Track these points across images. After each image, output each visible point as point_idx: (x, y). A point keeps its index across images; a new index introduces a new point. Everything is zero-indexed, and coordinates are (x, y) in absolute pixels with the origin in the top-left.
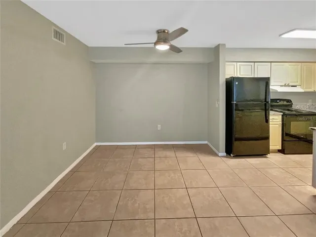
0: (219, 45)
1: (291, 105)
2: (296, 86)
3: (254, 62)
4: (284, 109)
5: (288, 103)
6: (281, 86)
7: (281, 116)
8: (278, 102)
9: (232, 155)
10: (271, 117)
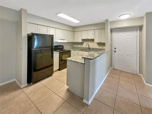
0: (21, 9)
1: (63, 48)
2: (64, 40)
3: (48, 27)
4: (61, 50)
5: (62, 47)
6: (59, 40)
7: (59, 54)
8: (59, 47)
9: (31, 83)
10: (54, 55)
